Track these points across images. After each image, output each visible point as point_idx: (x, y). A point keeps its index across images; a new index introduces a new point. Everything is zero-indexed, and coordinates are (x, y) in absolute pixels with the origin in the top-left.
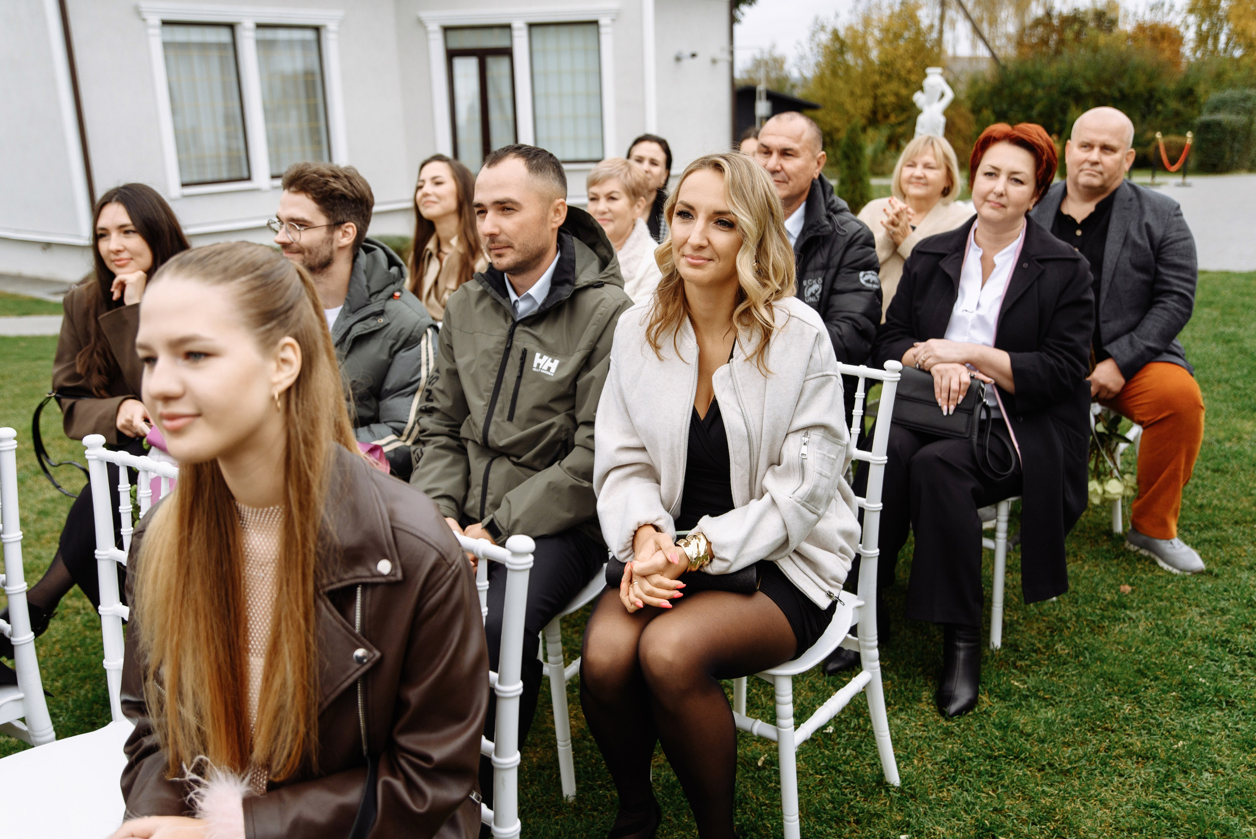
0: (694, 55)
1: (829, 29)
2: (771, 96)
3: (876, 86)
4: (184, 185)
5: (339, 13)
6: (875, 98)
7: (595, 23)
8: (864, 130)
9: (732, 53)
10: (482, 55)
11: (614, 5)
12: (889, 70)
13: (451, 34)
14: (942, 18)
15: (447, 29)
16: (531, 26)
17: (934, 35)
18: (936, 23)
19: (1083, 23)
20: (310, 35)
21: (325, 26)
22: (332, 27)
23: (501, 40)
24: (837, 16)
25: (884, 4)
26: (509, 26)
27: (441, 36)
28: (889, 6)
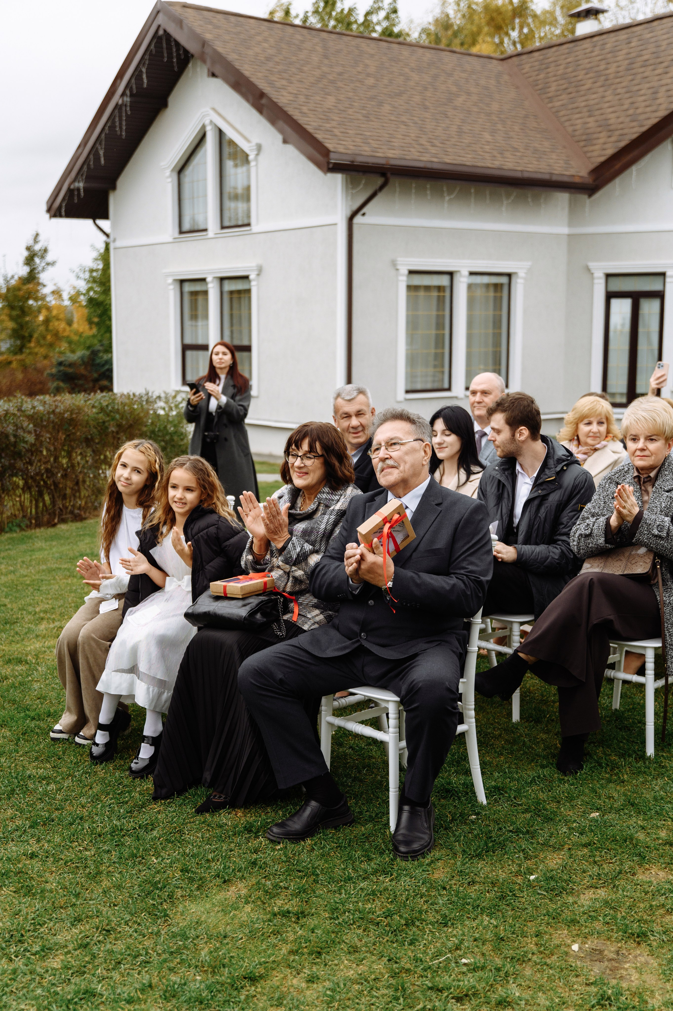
4: (407, 392)
5: (528, 264)
10: (637, 298)
13: (611, 280)
15: (608, 276)
20: (504, 280)
21: (516, 273)
22: (522, 274)
23: (654, 285)
26: (663, 274)
27: (603, 281)
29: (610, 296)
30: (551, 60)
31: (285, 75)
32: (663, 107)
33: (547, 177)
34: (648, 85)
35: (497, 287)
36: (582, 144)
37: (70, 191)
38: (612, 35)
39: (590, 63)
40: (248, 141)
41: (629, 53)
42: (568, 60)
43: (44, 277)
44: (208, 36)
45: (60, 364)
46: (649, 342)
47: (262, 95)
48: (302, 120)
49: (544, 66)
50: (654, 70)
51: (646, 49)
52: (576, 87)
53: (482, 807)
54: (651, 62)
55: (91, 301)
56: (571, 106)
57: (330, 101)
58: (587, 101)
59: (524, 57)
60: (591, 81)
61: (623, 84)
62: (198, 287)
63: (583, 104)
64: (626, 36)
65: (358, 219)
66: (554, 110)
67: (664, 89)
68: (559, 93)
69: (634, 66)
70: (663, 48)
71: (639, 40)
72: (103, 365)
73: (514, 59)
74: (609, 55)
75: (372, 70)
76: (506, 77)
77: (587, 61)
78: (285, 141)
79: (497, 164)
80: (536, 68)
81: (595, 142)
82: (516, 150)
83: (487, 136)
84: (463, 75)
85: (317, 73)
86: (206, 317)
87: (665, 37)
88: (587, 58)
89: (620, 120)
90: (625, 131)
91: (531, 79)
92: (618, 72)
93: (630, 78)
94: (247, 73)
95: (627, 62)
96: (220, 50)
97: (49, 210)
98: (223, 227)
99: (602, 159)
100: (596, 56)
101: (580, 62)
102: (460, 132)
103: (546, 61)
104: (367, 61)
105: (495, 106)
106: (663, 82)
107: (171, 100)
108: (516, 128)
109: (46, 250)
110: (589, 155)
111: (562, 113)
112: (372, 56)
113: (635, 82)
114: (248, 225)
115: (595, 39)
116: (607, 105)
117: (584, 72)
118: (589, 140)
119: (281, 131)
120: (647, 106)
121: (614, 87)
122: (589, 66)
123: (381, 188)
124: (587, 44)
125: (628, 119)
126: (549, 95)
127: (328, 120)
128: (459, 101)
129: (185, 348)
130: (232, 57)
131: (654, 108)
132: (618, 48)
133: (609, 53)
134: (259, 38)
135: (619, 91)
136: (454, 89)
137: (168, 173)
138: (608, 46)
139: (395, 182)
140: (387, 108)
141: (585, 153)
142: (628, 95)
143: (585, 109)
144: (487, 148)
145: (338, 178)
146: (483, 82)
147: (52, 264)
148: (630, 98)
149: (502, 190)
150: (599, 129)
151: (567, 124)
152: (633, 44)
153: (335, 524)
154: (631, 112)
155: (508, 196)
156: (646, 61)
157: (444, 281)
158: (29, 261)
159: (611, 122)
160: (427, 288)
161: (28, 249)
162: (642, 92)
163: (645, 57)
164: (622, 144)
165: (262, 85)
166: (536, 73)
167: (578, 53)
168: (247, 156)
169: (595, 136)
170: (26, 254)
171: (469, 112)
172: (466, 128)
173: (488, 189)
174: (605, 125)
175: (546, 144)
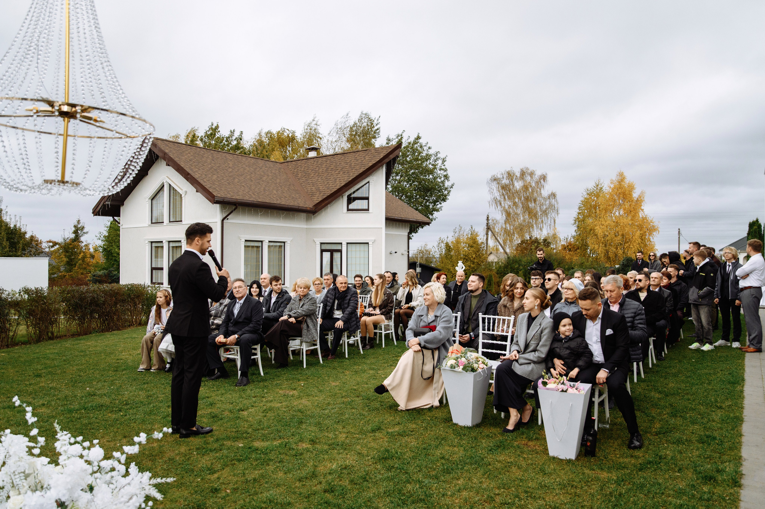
0: (396, 252)
1: (445, 242)
5: (291, 238)
7: (368, 243)
9: (408, 252)
10: (332, 252)
11: (373, 239)
13: (322, 245)
14: (487, 239)
15: (321, 243)
16: (347, 243)
17: (484, 245)
18: (485, 241)
19: (539, 243)
20: (283, 244)
21: (287, 242)
22: (289, 242)
23: (338, 247)
24: (448, 238)
25: (465, 235)
26: (341, 243)
27: (319, 245)
28: (467, 235)
29: (322, 251)
30: (299, 165)
31: (197, 167)
32: (338, 185)
33: (297, 207)
34: (333, 177)
35: (280, 246)
36: (310, 196)
37: (104, 205)
38: (322, 158)
39: (313, 167)
40: (182, 190)
41: (327, 165)
42: (305, 166)
43: (82, 239)
44: (167, 151)
45: (94, 276)
46: (337, 268)
47: (188, 174)
48: (204, 184)
49: (296, 167)
50: (335, 172)
51: (332, 164)
52: (308, 175)
53: (262, 376)
54: (334, 169)
55: (104, 250)
56: (306, 182)
57: (215, 177)
58: (312, 180)
59: (289, 163)
60: (313, 174)
61: (325, 176)
62: (159, 245)
63: (311, 182)
64: (325, 159)
65: (225, 221)
66: (300, 183)
68: (302, 177)
69: (328, 170)
70: (338, 165)
71: (330, 161)
72: (113, 276)
73: (285, 164)
75: (231, 165)
76: (282, 170)
78: (197, 191)
79: (278, 202)
80: (294, 168)
81: (315, 195)
82: (286, 197)
83: (275, 192)
84: (266, 169)
85: (210, 166)
86: (162, 257)
88: (312, 165)
89: (324, 188)
90: (326, 192)
91: (291, 171)
92: (323, 171)
93: (327, 174)
94: (182, 166)
95: (326, 168)
96: (171, 156)
97: (93, 213)
98: (170, 222)
99: (318, 202)
100: (315, 165)
101: (309, 167)
102: (264, 190)
103: (297, 165)
104: (229, 162)
105: (278, 181)
106: (338, 176)
107: (149, 172)
108: (286, 189)
109: (83, 228)
110: (313, 200)
111: (303, 184)
112: (231, 160)
113: (328, 176)
114: (181, 221)
115: (316, 158)
116: (319, 183)
117: (311, 170)
118: (313, 195)
119: (195, 188)
120: (333, 184)
121: (321, 176)
123: (234, 210)
124: (312, 161)
125: (326, 188)
126: (298, 178)
127: (214, 184)
128: (264, 178)
129: (153, 269)
130: (176, 159)
131: (335, 185)
133: (319, 164)
134: (187, 152)
135: (323, 178)
136: (262, 174)
137: (147, 200)
139: (240, 208)
140: (236, 180)
141: (311, 199)
143: (311, 184)
144: (275, 196)
145: (218, 206)
146: (273, 171)
147: (87, 233)
148: (327, 181)
149: (281, 212)
150: (316, 191)
151: (305, 188)
153: (224, 308)
154: (327, 186)
155: (283, 214)
157: (259, 244)
158: (76, 232)
159: (320, 189)
160: (253, 247)
161: (75, 226)
162: (331, 180)
163: (332, 167)
164: (325, 197)
165: (188, 170)
167: (308, 163)
168: (181, 195)
169: (315, 193)
170: (74, 229)
171: (268, 182)
172: (267, 188)
173: (275, 211)
174: (318, 190)
175: (297, 195)
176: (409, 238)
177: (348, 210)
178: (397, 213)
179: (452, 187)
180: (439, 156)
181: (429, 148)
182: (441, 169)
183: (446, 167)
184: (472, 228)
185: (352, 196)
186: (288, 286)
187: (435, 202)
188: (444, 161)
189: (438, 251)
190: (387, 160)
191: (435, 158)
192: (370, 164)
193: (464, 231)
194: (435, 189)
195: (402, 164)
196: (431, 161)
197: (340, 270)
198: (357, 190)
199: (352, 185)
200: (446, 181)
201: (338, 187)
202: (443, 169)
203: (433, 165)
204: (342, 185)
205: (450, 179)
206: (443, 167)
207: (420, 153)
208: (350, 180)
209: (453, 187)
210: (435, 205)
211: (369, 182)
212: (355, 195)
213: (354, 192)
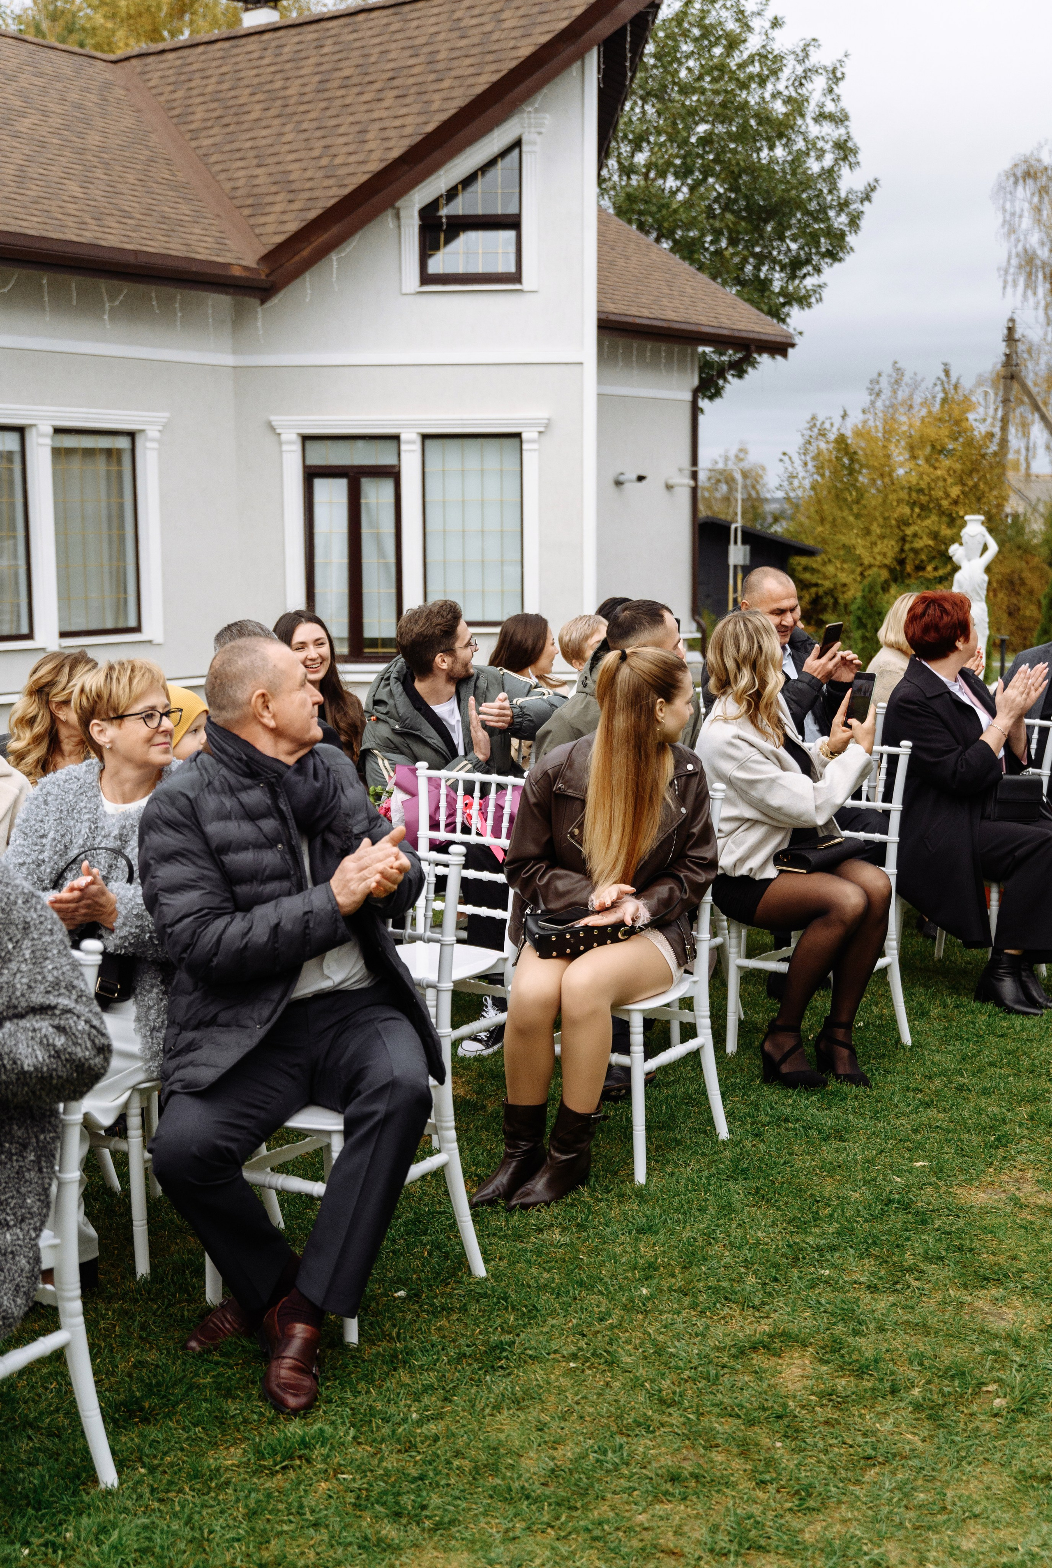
0: (641, 478)
1: (832, 436)
2: (749, 537)
3: (903, 522)
5: (163, 416)
6: (903, 539)
7: (518, 435)
8: (885, 588)
9: (694, 475)
10: (355, 478)
11: (542, 413)
12: (924, 499)
13: (310, 447)
14: (1005, 422)
15: (306, 439)
16: (425, 437)
17: (993, 447)
18: (997, 430)
20: (123, 443)
21: (143, 431)
22: (153, 432)
23: (381, 457)
24: (844, 416)
25: (917, 399)
26: (396, 438)
27: (297, 447)
28: (924, 404)
29: (311, 474)
30: (194, 67)
32: (375, 156)
33: (183, 264)
34: (351, 119)
35: (113, 453)
36: (247, 212)
38: (293, 31)
39: (257, 76)
41: (321, 64)
42: (224, 70)
46: (381, 552)
49: (183, 77)
50: (361, 93)
51: (348, 59)
52: (236, 114)
54: (355, 80)
56: (227, 148)
58: (254, 139)
59: (150, 59)
60: (260, 106)
61: (312, 115)
63: (249, 144)
64: (315, 36)
66: (200, 152)
67: (378, 125)
68: (209, 124)
69: (328, 85)
70: (373, 59)
71: (335, 43)
73: (134, 62)
74: (288, 66)
76: (119, 92)
77: (254, 72)
79: (87, 237)
80: (172, 79)
81: (268, 209)
82: (126, 215)
83: (74, 188)
84: (37, 80)
87: (377, 40)
88: (254, 68)
89: (308, 174)
90: (316, 194)
91: (162, 99)
92: (304, 94)
93: (324, 104)
95: (317, 78)
99: (280, 239)
100: (269, 65)
101: (242, 74)
103: (187, 69)
105: (94, 139)
106: (375, 115)
108: (131, 179)
110: (258, 231)
111: (214, 159)
113: (329, 113)
115: (266, 37)
116: (287, 147)
117: (248, 91)
118: (258, 207)
120: (350, 154)
121: (296, 118)
122: (256, 81)
124: (252, 44)
125: (320, 174)
126: (193, 126)
128: (24, 125)
131: (361, 157)
132: (303, 54)
133: (288, 61)
135: (305, 126)
136: (18, 103)
138: (286, 50)
141: (252, 226)
142: (319, 133)
143: (252, 153)
144: (71, 208)
146: (73, 95)
148: (324, 137)
149: (103, 284)
150: (274, 189)
151: (222, 176)
152: (325, 50)
154: (324, 161)
155: (113, 294)
156: (348, 77)
157: (9, 443)
159: (292, 177)
162: (341, 130)
163: (347, 72)
164: (312, 215)
166: (171, 88)
167: (238, 59)
169: (269, 199)
171: (43, 144)
172: (33, 171)
173: (74, 282)
174: (284, 182)
175: (184, 208)
176: (696, 411)
177: (426, 278)
178: (644, 299)
179: (867, 198)
180: (816, 58)
181: (776, 23)
182: (822, 117)
183: (843, 104)
184: (947, 373)
185: (444, 212)
186: (158, 638)
187: (794, 267)
188: (835, 77)
189: (802, 474)
190: (605, 27)
191: (800, 70)
192: (526, 51)
193: (916, 386)
194: (800, 205)
195: (658, 94)
196: (781, 86)
197: (392, 560)
198: (469, 181)
199: (437, 155)
200: (845, 171)
201: (375, 166)
202: (830, 117)
203: (788, 100)
204: (395, 154)
205: (861, 157)
206: (830, 107)
207: (733, 43)
208: (430, 128)
209: (874, 196)
210: (793, 277)
211: (518, 144)
212: (458, 207)
213: (452, 194)
